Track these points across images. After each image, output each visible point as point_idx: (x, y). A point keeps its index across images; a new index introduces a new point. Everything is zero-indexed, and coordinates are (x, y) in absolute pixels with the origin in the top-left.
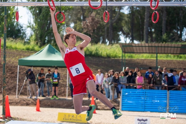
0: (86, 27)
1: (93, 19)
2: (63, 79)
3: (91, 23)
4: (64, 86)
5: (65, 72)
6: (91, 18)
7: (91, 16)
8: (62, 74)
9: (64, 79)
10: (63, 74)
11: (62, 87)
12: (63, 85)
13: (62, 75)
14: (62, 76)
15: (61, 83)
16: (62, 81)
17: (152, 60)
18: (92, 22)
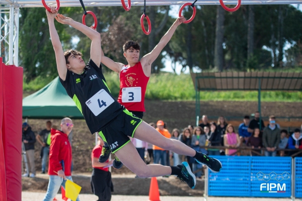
0: (108, 43)
1: (120, 29)
2: (78, 141)
3: (116, 37)
4: (82, 154)
5: (80, 126)
6: (117, 26)
7: (116, 23)
8: (77, 130)
9: (81, 140)
10: (79, 131)
11: (79, 155)
12: (81, 151)
13: (77, 133)
14: (77, 136)
15: (77, 147)
16: (78, 144)
17: (238, 102)
18: (118, 34)
